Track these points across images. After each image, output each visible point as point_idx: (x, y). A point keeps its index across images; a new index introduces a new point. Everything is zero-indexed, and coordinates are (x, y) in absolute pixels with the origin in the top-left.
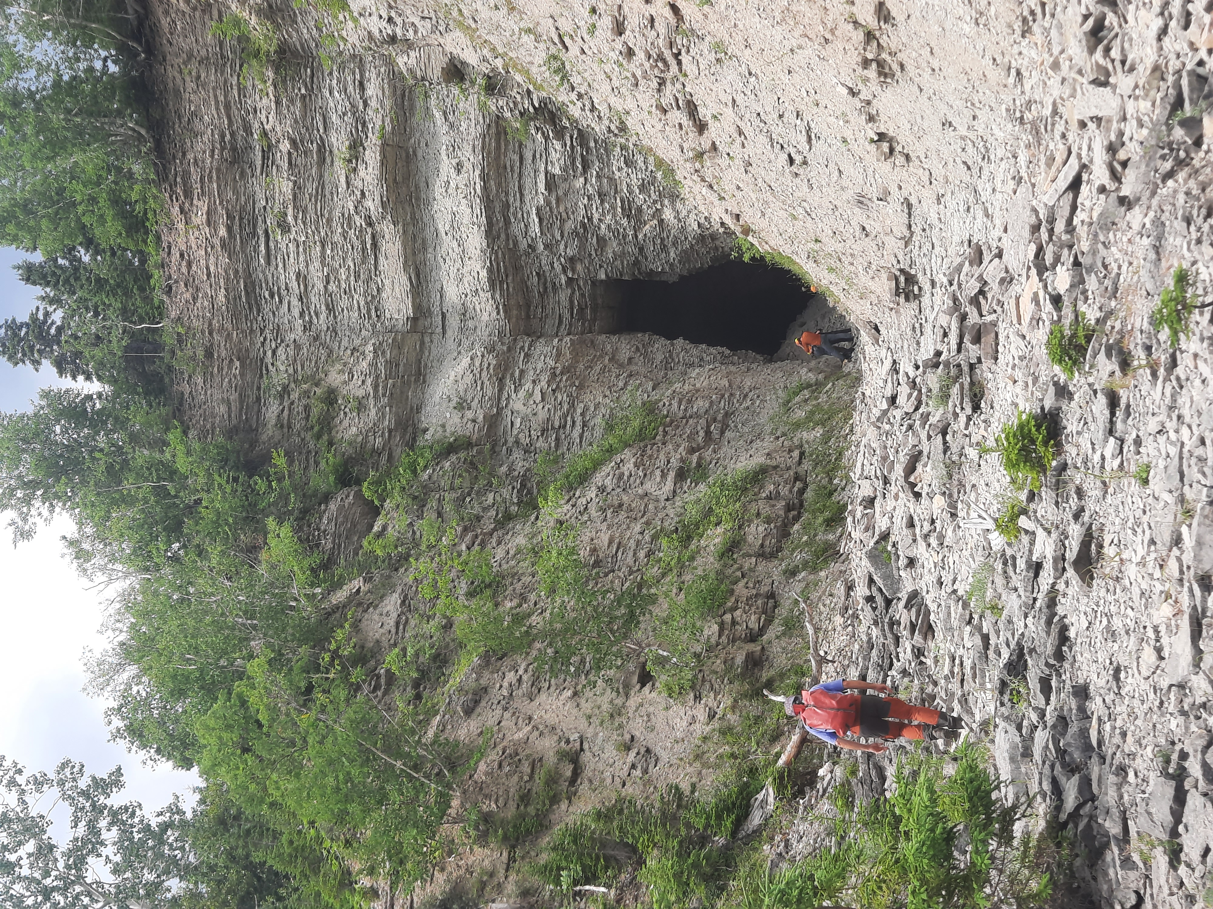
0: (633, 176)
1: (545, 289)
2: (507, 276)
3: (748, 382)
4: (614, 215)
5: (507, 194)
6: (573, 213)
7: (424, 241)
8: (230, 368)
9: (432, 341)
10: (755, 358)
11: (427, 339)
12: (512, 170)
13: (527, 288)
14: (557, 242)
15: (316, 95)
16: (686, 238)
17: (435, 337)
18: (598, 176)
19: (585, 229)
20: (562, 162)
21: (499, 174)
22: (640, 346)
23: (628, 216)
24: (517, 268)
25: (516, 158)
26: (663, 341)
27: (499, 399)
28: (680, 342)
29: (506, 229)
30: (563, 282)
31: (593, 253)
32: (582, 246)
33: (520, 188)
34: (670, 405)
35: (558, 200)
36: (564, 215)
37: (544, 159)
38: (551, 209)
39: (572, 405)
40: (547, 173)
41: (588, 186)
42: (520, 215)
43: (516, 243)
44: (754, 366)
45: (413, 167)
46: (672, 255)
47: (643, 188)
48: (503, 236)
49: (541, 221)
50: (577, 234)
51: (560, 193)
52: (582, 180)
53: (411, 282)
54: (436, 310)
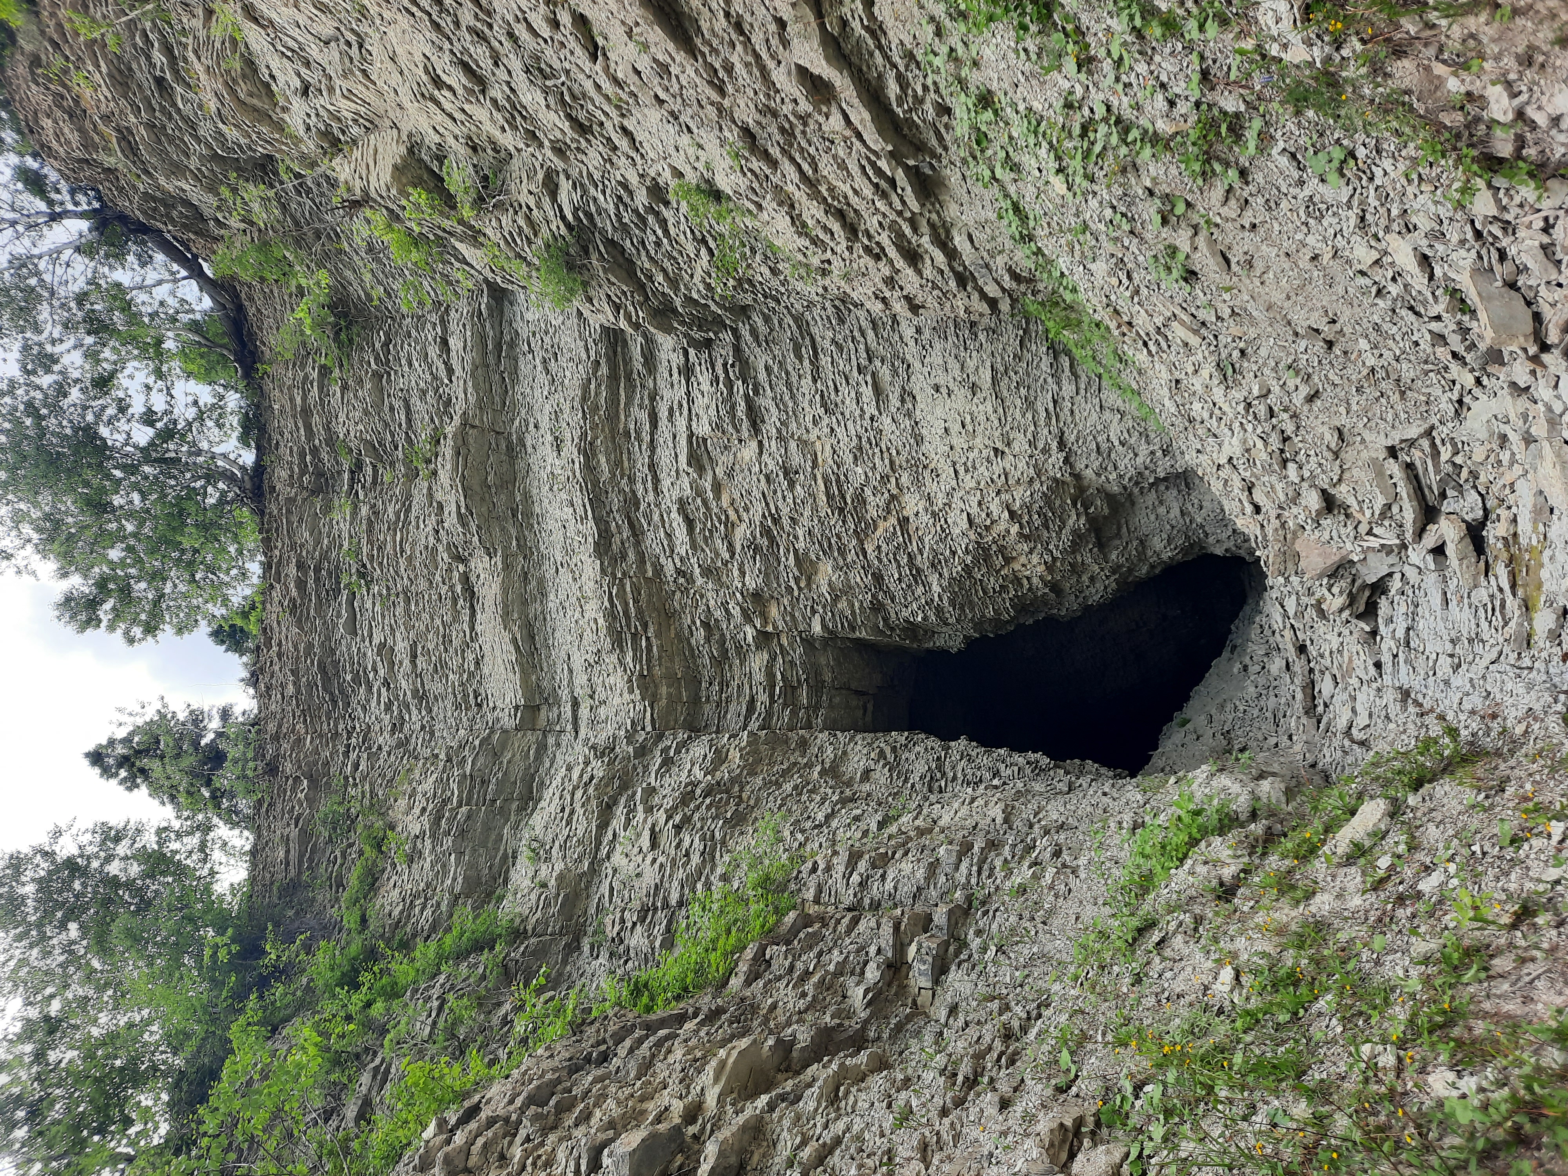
0: (840, 432)
1: (724, 652)
2: (645, 627)
3: (1054, 812)
4: (815, 509)
5: (632, 480)
6: (747, 510)
7: (541, 582)
8: (294, 790)
9: (558, 745)
10: (1099, 775)
11: (551, 741)
12: (639, 438)
13: (692, 650)
14: (725, 564)
15: (396, 372)
16: (954, 553)
17: (565, 739)
18: (780, 438)
19: (772, 540)
20: (712, 412)
21: (617, 448)
22: (888, 750)
23: (841, 510)
24: (668, 616)
25: (643, 416)
26: (933, 742)
27: (599, 844)
28: (961, 744)
29: (638, 543)
30: (750, 639)
31: (792, 583)
32: (769, 573)
33: (652, 467)
34: (828, 869)
35: (717, 488)
36: (733, 516)
37: (685, 412)
38: (705, 502)
39: (709, 856)
40: (691, 435)
41: (765, 456)
42: (656, 517)
43: (659, 570)
44: (1084, 781)
45: (521, 465)
46: (936, 588)
47: (858, 453)
48: (631, 556)
49: (690, 523)
50: (757, 549)
51: (720, 471)
52: (754, 444)
53: (517, 648)
54: (564, 694)
